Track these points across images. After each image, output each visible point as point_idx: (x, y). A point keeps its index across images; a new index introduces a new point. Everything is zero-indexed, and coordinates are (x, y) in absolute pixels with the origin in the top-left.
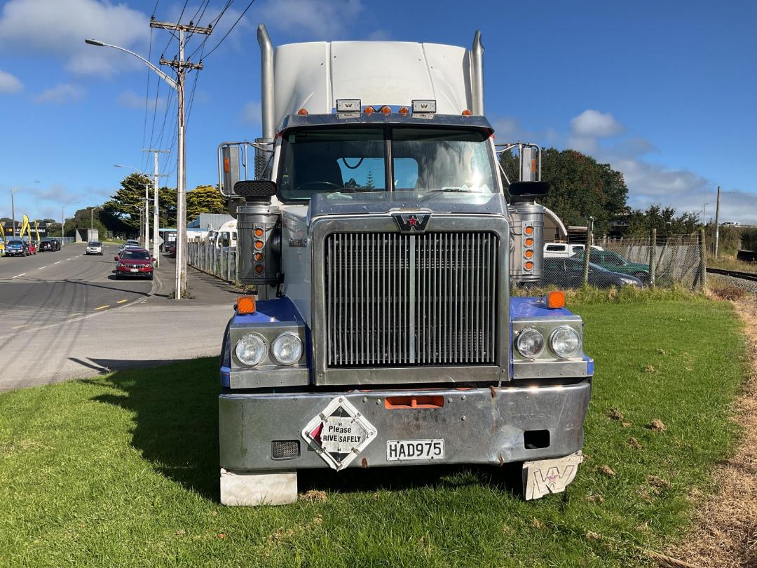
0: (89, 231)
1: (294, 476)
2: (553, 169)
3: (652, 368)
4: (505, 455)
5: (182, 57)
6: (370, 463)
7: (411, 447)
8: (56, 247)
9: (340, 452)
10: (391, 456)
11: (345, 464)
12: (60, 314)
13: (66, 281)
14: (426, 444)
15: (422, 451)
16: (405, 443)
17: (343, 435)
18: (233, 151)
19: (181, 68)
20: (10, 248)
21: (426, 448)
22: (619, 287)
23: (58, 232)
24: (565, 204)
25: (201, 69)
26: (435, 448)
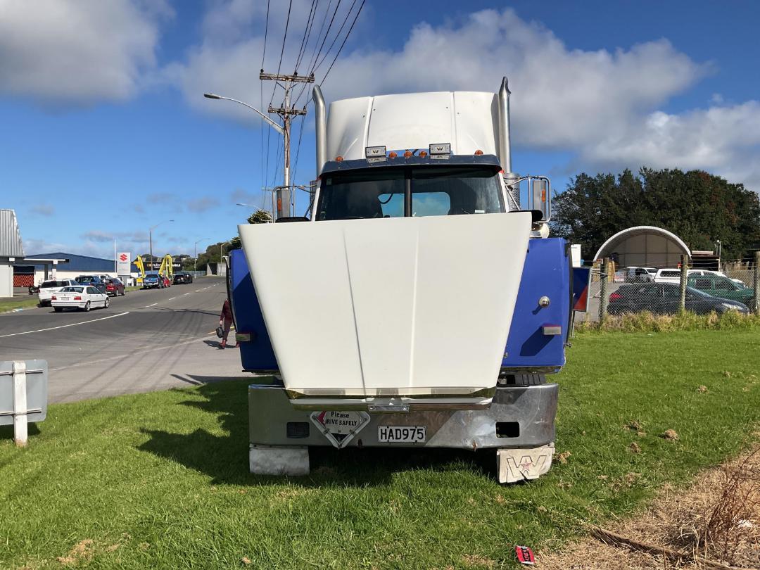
0: (219, 265)
1: (305, 452)
2: (678, 191)
3: (704, 388)
4: (478, 442)
5: (288, 105)
6: (365, 444)
7: (398, 432)
8: (189, 280)
9: (340, 434)
10: (382, 438)
11: (345, 443)
12: (176, 335)
13: (186, 311)
14: (411, 430)
15: (407, 435)
16: (394, 429)
17: (342, 419)
18: (285, 193)
19: (287, 115)
20: (147, 281)
21: (411, 433)
22: (719, 312)
23: (191, 267)
24: (692, 228)
25: (305, 114)
26: (418, 433)
